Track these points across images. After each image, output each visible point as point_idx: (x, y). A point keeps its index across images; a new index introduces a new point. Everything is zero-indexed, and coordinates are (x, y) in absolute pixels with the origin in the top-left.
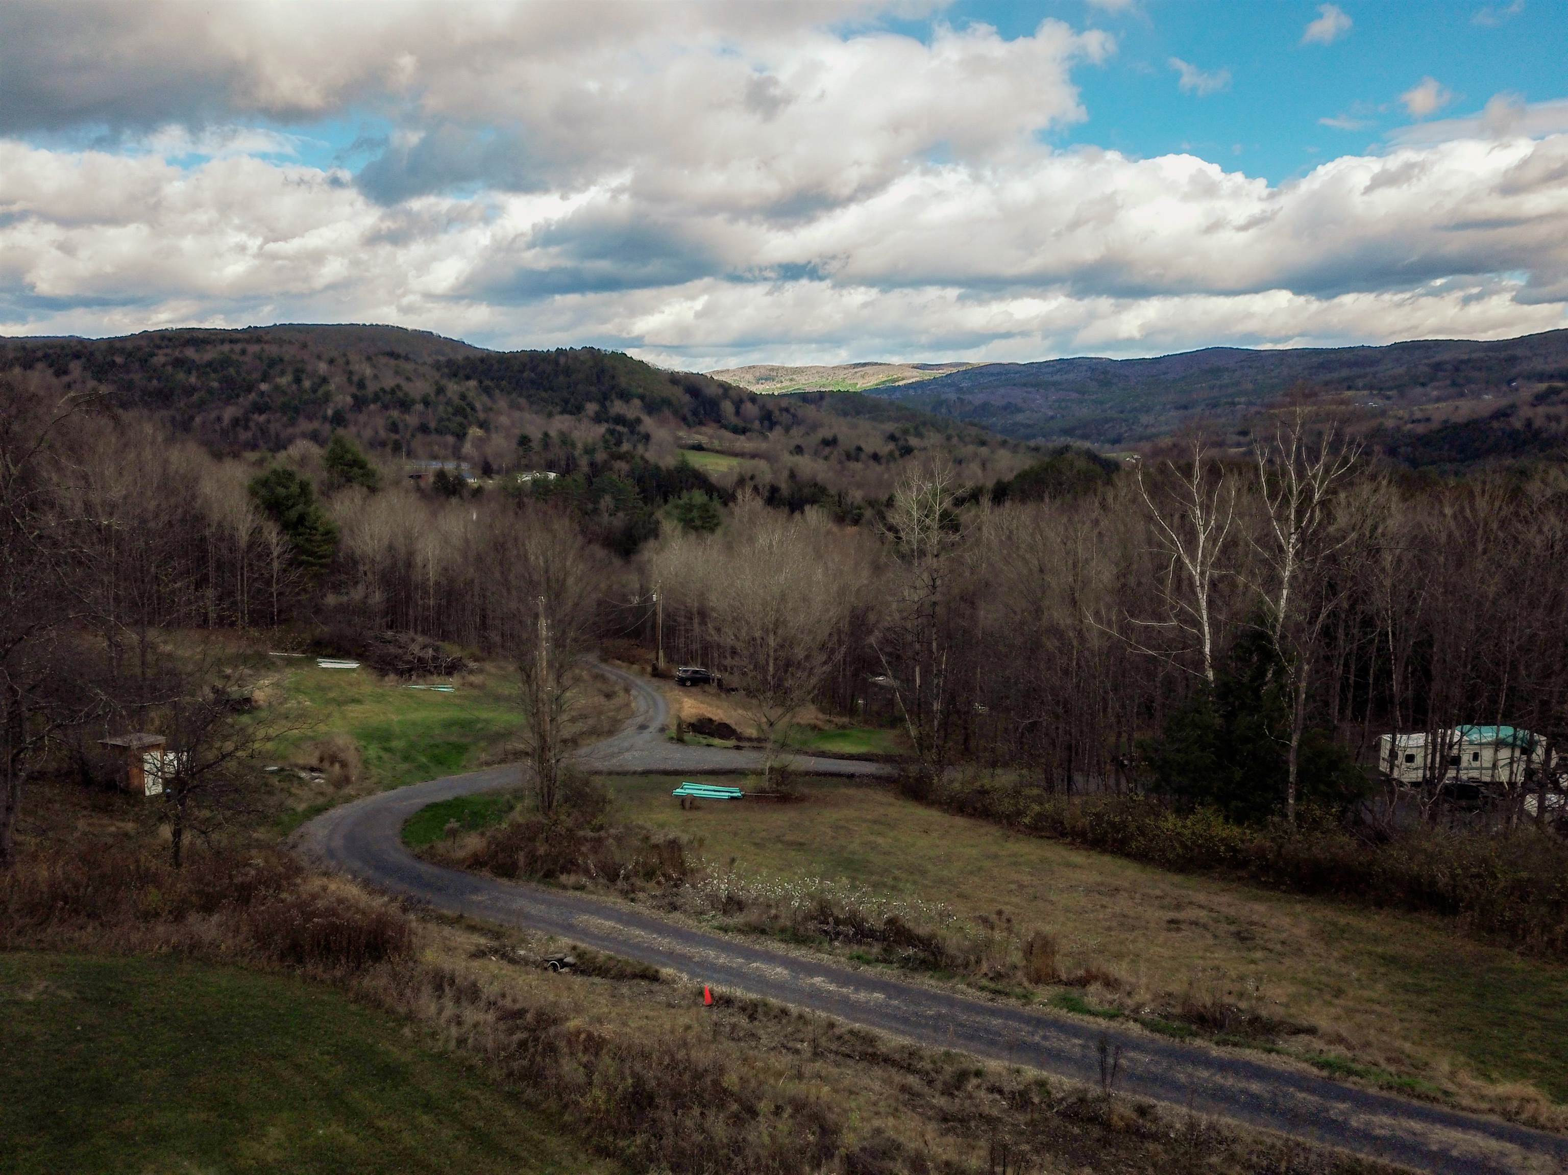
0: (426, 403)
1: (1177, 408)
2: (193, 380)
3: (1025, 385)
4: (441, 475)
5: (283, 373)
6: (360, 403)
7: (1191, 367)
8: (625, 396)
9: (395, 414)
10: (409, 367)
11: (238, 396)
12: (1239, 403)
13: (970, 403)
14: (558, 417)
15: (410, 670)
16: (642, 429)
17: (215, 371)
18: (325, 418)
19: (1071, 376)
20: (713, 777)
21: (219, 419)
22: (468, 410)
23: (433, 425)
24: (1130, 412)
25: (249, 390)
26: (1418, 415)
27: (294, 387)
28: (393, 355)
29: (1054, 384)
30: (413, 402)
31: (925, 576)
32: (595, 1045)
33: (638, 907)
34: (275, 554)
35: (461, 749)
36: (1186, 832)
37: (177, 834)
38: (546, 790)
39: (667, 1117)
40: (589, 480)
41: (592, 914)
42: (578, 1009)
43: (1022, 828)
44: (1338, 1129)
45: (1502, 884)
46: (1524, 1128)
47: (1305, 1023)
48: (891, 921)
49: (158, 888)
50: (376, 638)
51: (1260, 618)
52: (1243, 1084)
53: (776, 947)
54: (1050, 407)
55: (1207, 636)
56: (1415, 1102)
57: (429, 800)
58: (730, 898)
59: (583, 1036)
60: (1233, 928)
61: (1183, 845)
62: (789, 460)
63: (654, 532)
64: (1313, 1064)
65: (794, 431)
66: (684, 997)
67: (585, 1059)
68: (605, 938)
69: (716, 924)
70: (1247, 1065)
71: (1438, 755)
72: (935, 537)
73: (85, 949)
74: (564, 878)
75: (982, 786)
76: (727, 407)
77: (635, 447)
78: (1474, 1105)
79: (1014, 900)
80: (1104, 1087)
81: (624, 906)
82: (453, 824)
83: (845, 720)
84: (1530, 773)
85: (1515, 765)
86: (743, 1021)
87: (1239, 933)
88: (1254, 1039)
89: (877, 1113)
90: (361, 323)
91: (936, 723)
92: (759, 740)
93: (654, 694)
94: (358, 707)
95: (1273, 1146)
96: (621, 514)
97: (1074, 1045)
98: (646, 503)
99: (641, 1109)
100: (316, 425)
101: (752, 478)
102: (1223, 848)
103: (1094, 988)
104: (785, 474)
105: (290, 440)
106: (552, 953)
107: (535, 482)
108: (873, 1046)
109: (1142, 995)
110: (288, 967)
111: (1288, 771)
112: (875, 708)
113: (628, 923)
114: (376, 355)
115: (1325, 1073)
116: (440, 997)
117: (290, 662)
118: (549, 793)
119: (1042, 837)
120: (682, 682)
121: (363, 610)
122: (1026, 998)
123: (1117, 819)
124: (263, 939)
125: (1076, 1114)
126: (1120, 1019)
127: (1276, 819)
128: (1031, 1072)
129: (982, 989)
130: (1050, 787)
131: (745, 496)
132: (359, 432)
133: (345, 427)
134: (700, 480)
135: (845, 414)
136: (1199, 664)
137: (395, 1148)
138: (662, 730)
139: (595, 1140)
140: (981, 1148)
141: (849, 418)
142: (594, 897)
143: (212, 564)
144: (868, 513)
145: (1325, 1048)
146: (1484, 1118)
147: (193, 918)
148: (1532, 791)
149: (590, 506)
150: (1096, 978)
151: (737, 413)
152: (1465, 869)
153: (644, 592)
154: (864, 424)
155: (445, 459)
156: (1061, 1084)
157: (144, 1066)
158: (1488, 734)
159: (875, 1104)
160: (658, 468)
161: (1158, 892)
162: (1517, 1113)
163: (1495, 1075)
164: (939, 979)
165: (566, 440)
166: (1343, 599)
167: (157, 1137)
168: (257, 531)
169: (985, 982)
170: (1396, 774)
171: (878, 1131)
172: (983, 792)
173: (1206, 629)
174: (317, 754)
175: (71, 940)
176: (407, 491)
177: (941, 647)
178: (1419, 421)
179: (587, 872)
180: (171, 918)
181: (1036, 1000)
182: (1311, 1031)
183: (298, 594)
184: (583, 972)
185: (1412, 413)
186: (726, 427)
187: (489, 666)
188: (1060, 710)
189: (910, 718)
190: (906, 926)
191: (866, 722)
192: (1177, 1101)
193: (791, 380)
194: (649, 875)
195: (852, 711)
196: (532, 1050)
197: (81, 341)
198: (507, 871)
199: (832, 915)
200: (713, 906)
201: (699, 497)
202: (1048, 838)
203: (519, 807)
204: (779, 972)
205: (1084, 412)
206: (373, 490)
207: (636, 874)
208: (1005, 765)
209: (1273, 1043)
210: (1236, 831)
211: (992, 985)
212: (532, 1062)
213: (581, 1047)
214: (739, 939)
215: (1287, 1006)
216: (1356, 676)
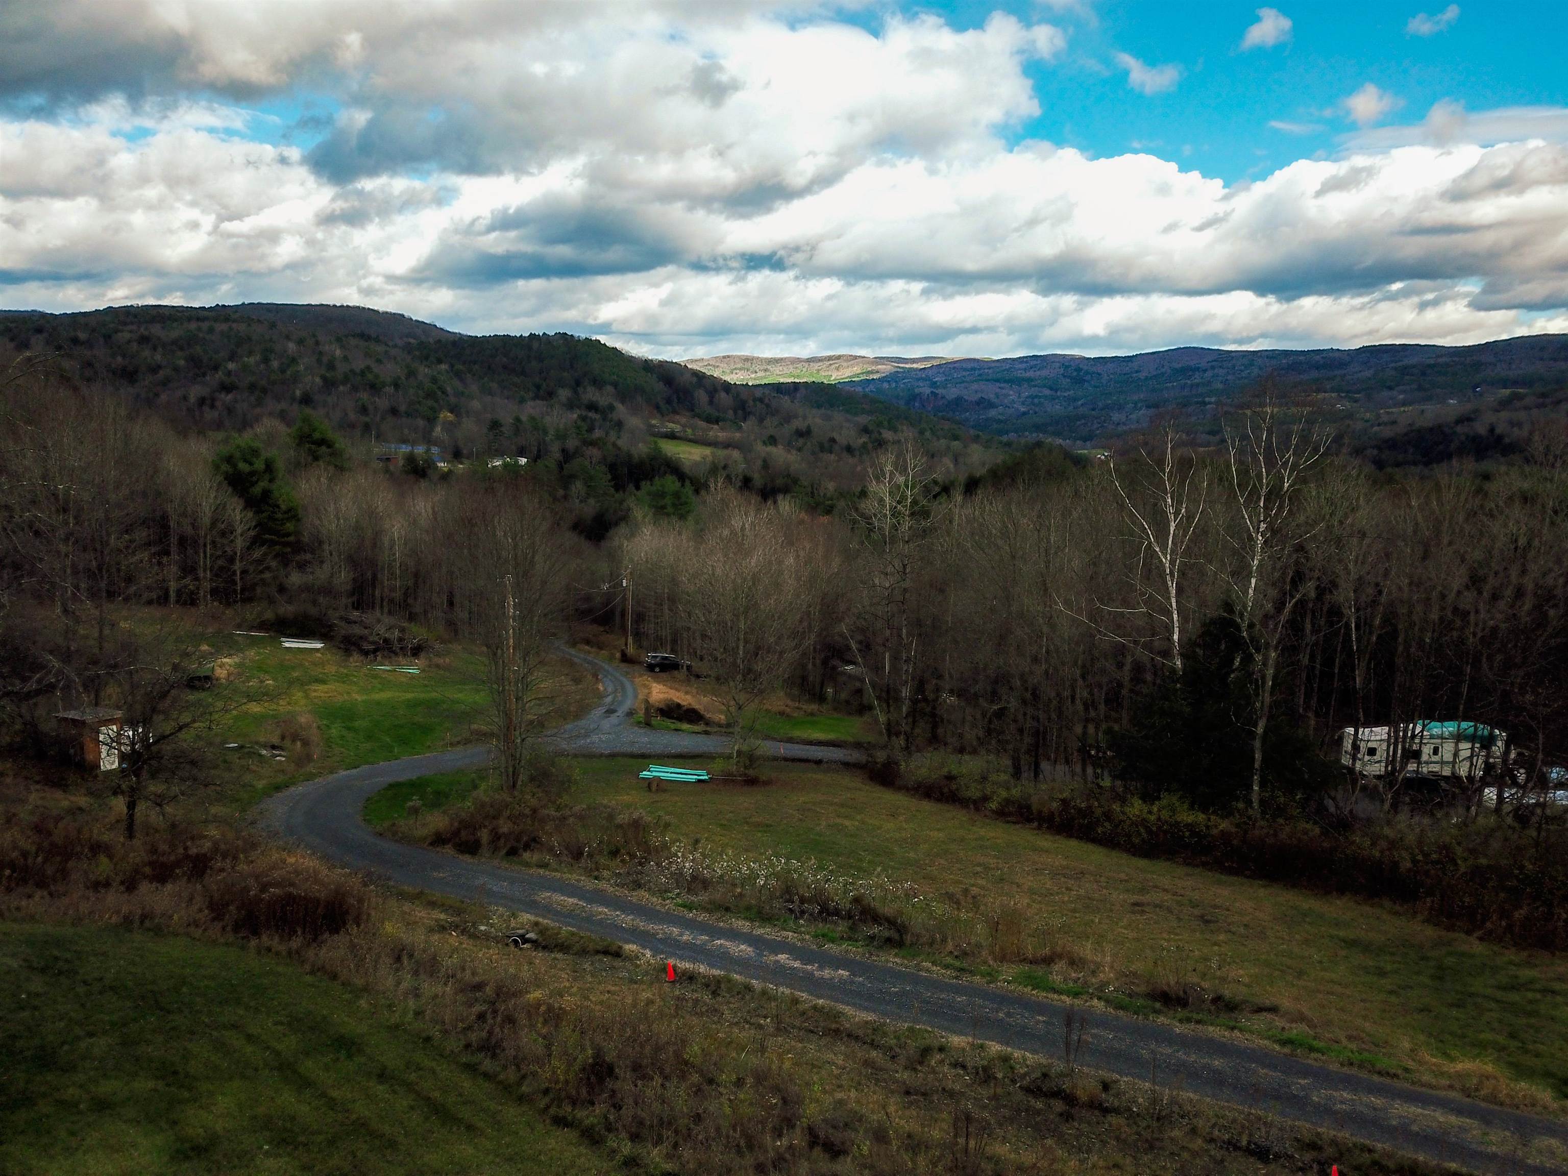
0: (396, 386)
1: (1148, 407)
2: (158, 357)
3: (998, 381)
4: (411, 459)
5: (250, 353)
6: (329, 384)
7: (1163, 366)
8: (598, 383)
9: (364, 396)
10: (380, 349)
11: (204, 375)
12: (1210, 403)
13: (943, 397)
14: (530, 403)
15: (375, 651)
16: (614, 416)
17: (182, 349)
18: (293, 399)
19: (1044, 373)
20: (681, 761)
21: (185, 398)
22: (439, 393)
23: (403, 408)
24: (1102, 409)
25: (216, 368)
26: (1385, 418)
27: (262, 366)
28: (363, 336)
29: (1029, 380)
30: (384, 385)
31: (897, 563)
32: (555, 1016)
33: (603, 885)
34: (239, 531)
35: (426, 730)
36: (1153, 818)
37: (131, 806)
38: (511, 769)
39: (628, 1087)
40: (561, 467)
41: (555, 891)
42: (538, 983)
43: (988, 813)
44: (1298, 1103)
45: (1463, 869)
46: (1483, 1105)
47: (1268, 1003)
48: (857, 900)
49: (110, 857)
50: (341, 618)
51: (1228, 606)
52: (1206, 1060)
53: (742, 925)
54: (1023, 403)
55: (1176, 624)
56: (1376, 1078)
57: (390, 780)
58: (694, 878)
59: (543, 1008)
60: (1196, 912)
61: (1149, 831)
62: (761, 449)
63: (624, 518)
64: (1274, 1041)
65: (768, 422)
66: (647, 973)
67: (544, 1031)
68: (569, 915)
69: (679, 901)
70: (1211, 1041)
71: (1400, 747)
72: (906, 524)
73: (32, 918)
74: (526, 855)
75: (949, 772)
76: (702, 396)
77: (607, 434)
78: (1434, 1082)
79: (980, 882)
80: (1068, 1061)
81: (588, 884)
82: (415, 801)
83: (814, 707)
84: (1489, 768)
85: (1475, 758)
86: (707, 998)
87: (1202, 917)
88: (1218, 1017)
89: (840, 1086)
90: (331, 303)
91: (904, 709)
92: (728, 725)
93: (624, 680)
94: (321, 687)
95: (1234, 1121)
96: (592, 501)
97: (1038, 1022)
98: (617, 490)
99: (601, 1081)
100: (283, 405)
101: (725, 467)
102: (1187, 834)
103: (1059, 966)
104: (759, 463)
105: (257, 419)
106: (513, 929)
107: (505, 466)
108: (837, 1022)
109: (1107, 974)
110: (243, 938)
111: (1253, 758)
112: (843, 696)
113: (590, 901)
114: (346, 336)
115: (1287, 1050)
116: (397, 970)
117: (254, 642)
118: (514, 772)
119: (1008, 822)
120: (651, 668)
121: (328, 590)
122: (992, 976)
123: (1083, 805)
124: (217, 909)
125: (1039, 1089)
126: (1085, 997)
127: (1241, 805)
128: (995, 1048)
129: (947, 967)
130: (1017, 773)
131: (717, 485)
132: (328, 413)
133: (314, 408)
134: (674, 468)
135: (819, 407)
136: (1166, 653)
137: (347, 1118)
138: (630, 714)
139: (553, 1111)
140: (944, 1120)
141: (823, 411)
142: (558, 875)
143: (174, 540)
144: (841, 504)
145: (1287, 1026)
146: (1442, 1093)
147: (145, 887)
148: (1489, 785)
149: (561, 492)
150: (1060, 956)
151: (711, 402)
152: (1426, 855)
153: (614, 578)
154: (838, 416)
155: (414, 443)
156: (1025, 1060)
157: (91, 1035)
158: (1450, 727)
159: (838, 1077)
160: (630, 456)
161: (1123, 876)
162: (1477, 1090)
163: (1454, 1053)
164: (903, 957)
165: (537, 426)
166: (1309, 588)
167: (102, 1106)
168: (220, 508)
169: (949, 960)
170: (1358, 765)
171: (841, 1102)
172: (950, 778)
173: (1175, 616)
174: (278, 732)
175: (18, 909)
176: (375, 472)
177: (909, 634)
178: (1385, 424)
179: (551, 850)
180: (122, 888)
181: (1001, 978)
182: (1273, 1009)
183: (261, 572)
184: (544, 948)
185: (1378, 416)
186: (699, 416)
187: (456, 647)
188: (1028, 695)
189: (879, 706)
190: (872, 905)
191: (835, 709)
192: (1140, 1077)
193: (766, 370)
194: (615, 853)
195: (821, 698)
196: (490, 1021)
197: (43, 315)
198: (471, 848)
199: (797, 894)
200: (677, 885)
201: (670, 483)
202: (1014, 823)
203: (483, 786)
204: (744, 949)
205: (1057, 409)
206: (341, 469)
207: (601, 852)
208: (974, 752)
209: (1236, 1020)
210: (1201, 817)
211: (957, 964)
212: (490, 1033)
213: (541, 1019)
214: (703, 917)
215: (1248, 986)
216: (1321, 665)
